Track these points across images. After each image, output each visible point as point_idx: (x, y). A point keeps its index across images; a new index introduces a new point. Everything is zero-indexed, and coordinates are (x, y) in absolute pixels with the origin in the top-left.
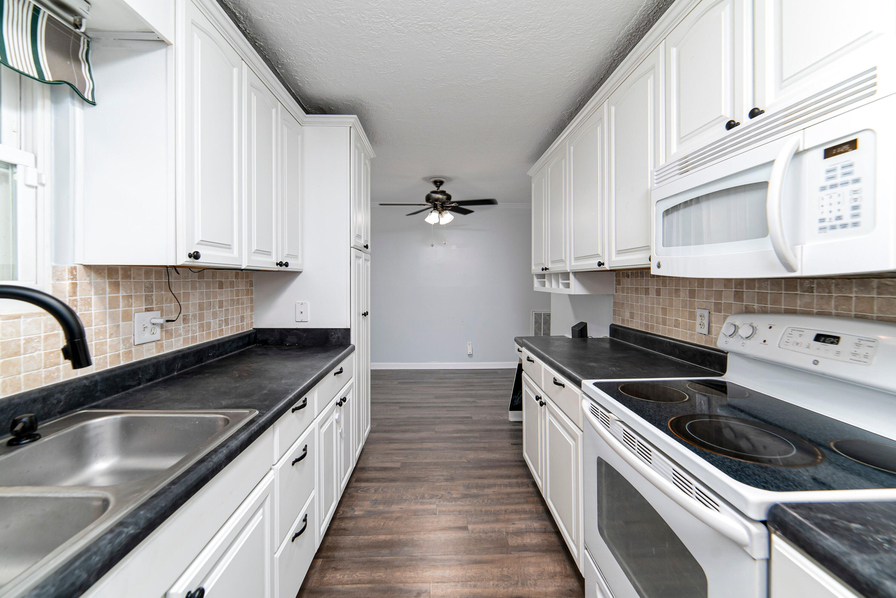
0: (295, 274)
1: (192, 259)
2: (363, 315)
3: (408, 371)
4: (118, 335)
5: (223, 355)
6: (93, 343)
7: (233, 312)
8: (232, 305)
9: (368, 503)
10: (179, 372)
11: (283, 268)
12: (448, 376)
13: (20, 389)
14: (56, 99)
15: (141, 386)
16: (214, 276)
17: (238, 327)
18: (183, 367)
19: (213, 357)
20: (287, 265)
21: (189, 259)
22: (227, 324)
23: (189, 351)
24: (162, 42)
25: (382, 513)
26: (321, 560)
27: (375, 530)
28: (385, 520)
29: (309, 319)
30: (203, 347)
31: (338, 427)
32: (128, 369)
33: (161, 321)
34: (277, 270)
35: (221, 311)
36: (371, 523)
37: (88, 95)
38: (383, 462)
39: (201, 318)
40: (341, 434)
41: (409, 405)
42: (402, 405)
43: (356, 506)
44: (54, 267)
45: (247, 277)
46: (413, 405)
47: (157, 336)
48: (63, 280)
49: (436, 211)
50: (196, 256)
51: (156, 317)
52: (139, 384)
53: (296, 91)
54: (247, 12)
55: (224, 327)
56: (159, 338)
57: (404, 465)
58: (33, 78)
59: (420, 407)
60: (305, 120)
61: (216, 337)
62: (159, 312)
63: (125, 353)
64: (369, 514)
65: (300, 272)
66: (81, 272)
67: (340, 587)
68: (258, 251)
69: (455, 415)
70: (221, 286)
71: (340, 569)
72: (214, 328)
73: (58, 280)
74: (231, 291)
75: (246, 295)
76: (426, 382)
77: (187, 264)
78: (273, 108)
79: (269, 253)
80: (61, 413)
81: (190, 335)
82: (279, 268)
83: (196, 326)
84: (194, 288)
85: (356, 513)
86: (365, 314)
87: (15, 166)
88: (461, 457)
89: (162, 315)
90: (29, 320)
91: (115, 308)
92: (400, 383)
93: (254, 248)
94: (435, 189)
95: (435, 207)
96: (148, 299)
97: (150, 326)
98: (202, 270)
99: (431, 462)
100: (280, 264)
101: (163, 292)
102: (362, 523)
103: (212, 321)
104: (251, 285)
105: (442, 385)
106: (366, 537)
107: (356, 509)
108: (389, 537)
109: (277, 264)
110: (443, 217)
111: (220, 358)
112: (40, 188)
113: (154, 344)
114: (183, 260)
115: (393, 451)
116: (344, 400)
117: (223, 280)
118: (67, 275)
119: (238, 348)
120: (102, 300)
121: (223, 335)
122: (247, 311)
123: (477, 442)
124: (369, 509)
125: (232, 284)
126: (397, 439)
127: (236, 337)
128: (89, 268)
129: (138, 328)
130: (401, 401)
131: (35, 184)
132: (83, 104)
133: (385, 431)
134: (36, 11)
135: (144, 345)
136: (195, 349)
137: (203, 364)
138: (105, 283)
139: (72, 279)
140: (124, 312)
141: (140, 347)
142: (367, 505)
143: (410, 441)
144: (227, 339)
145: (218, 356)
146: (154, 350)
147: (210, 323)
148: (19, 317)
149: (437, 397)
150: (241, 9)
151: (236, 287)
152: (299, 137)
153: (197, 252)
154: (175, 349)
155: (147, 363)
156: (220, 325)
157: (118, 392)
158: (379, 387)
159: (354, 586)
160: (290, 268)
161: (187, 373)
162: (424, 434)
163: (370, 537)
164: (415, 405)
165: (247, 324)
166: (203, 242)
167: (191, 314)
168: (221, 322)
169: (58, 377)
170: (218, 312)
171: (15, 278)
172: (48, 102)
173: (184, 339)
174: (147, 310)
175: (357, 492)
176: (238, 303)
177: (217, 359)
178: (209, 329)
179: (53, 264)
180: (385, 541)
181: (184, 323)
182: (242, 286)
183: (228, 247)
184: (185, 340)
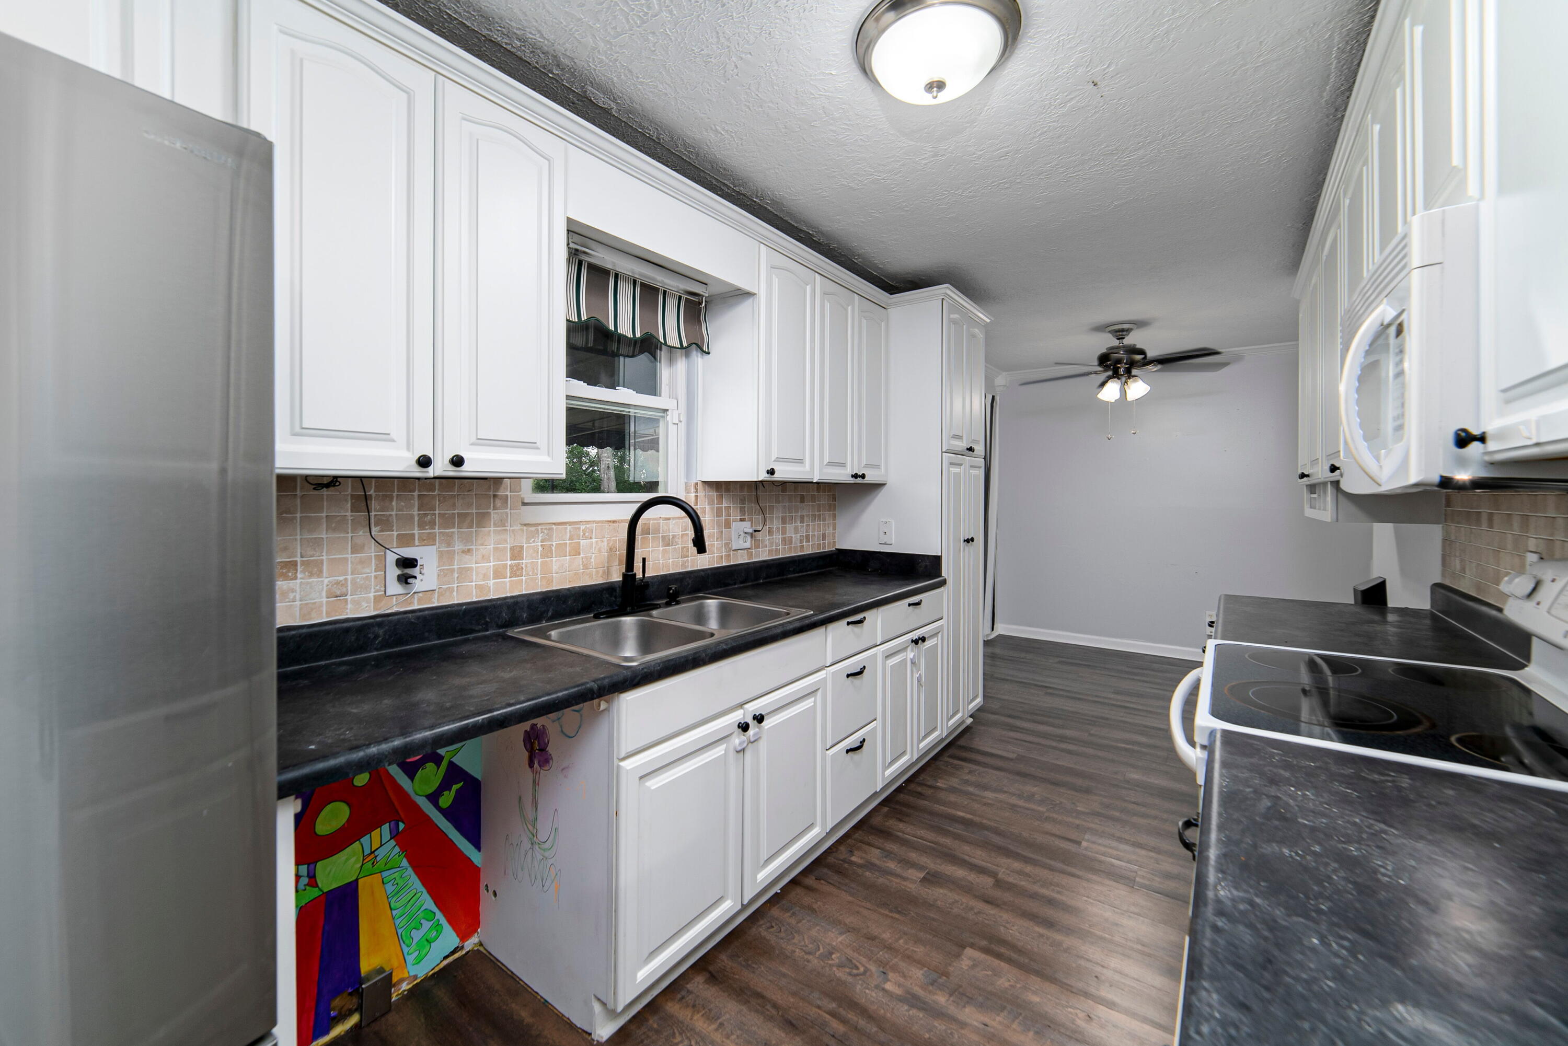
0: (877, 487)
1: (769, 475)
2: (965, 541)
3: (1083, 649)
4: (721, 540)
5: (803, 572)
6: (707, 531)
7: (814, 529)
8: (814, 521)
9: (957, 780)
10: (765, 581)
11: (859, 480)
12: (1156, 666)
13: (669, 570)
14: (687, 355)
15: (736, 586)
16: (796, 489)
17: (819, 545)
18: (767, 577)
19: (794, 572)
20: (863, 476)
21: (767, 475)
22: (808, 541)
23: (772, 562)
24: (749, 294)
25: (971, 794)
26: (888, 808)
27: (954, 805)
28: (971, 801)
29: (893, 542)
30: (785, 560)
31: (914, 670)
32: (727, 569)
33: (751, 531)
34: (852, 482)
35: (802, 527)
36: (952, 798)
37: (705, 348)
38: (991, 747)
39: (784, 533)
40: (919, 680)
41: (1061, 693)
42: (1050, 691)
43: (940, 778)
44: (686, 483)
45: (829, 491)
46: (1068, 694)
47: (748, 545)
48: (691, 493)
49: (1116, 379)
50: (771, 472)
51: (747, 526)
52: (735, 584)
53: (878, 273)
54: (818, 228)
55: (805, 544)
56: (749, 547)
57: (1020, 759)
58: (678, 348)
59: (1079, 699)
60: (889, 301)
61: (798, 553)
62: (750, 523)
63: (726, 556)
64: (953, 790)
65: (884, 484)
66: (700, 486)
67: (900, 834)
68: (830, 464)
69: (1137, 722)
70: (802, 501)
71: (903, 821)
72: (795, 543)
73: (688, 493)
74: (813, 505)
75: (828, 511)
76: (1108, 669)
77: (766, 479)
78: (849, 306)
79: (843, 465)
80: (690, 593)
81: (774, 548)
82: (852, 481)
83: (779, 539)
84: (778, 501)
85: (938, 784)
86: (969, 541)
87: (668, 410)
88: (1116, 773)
89: (752, 526)
90: (674, 522)
91: (720, 517)
92: (1059, 662)
93: (826, 460)
94: (1116, 343)
95: (1116, 375)
96: (742, 511)
97: (743, 535)
98: (784, 485)
99: (1063, 766)
100: (855, 476)
101: (753, 505)
102: (942, 795)
103: (793, 536)
104: (834, 499)
105: (1136, 678)
106: (942, 808)
107: (939, 781)
108: (969, 816)
109: (853, 476)
110: (1129, 388)
111: (800, 574)
112: (679, 424)
113: (746, 551)
114: (763, 476)
115: (1010, 740)
116: (923, 639)
117: (805, 494)
118: (693, 490)
119: (818, 568)
120: (712, 509)
121: (804, 552)
122: (829, 528)
123: (1156, 763)
124: (955, 785)
125: (813, 499)
126: (1023, 729)
127: (817, 555)
128: (705, 482)
129: (734, 536)
130: (1051, 686)
131: (677, 422)
132: (702, 355)
133: (1010, 716)
134: (680, 298)
135: (739, 551)
136: (777, 561)
137: (785, 577)
138: (715, 494)
139: (696, 492)
140: (726, 520)
141: (736, 552)
142: (954, 782)
143: (1045, 736)
144: (807, 557)
145: (798, 573)
146: (746, 557)
147: (792, 537)
148: (669, 519)
149: (1117, 692)
150: (813, 228)
151: (818, 501)
152: (883, 324)
153: (773, 469)
154: (761, 559)
155: (740, 567)
156: (801, 541)
157: (721, 587)
158: (1024, 662)
159: (915, 839)
160: (868, 479)
161: (770, 582)
162: (1068, 733)
163: (946, 809)
164: (1074, 695)
165: (829, 543)
166: (779, 460)
167: (775, 527)
168: (802, 538)
169: (688, 567)
170: (800, 528)
171: (667, 492)
172: (684, 358)
173: (769, 550)
174: (741, 520)
175: (947, 766)
176: (819, 519)
177: (797, 575)
178: (791, 543)
179: (686, 481)
180: (963, 818)
181: (769, 536)
182: (824, 500)
183: (800, 461)
184: (770, 552)
